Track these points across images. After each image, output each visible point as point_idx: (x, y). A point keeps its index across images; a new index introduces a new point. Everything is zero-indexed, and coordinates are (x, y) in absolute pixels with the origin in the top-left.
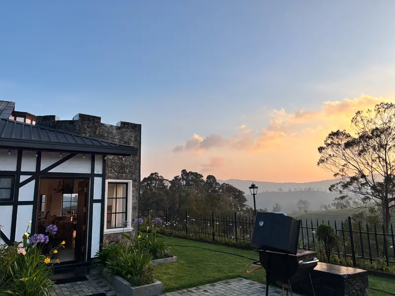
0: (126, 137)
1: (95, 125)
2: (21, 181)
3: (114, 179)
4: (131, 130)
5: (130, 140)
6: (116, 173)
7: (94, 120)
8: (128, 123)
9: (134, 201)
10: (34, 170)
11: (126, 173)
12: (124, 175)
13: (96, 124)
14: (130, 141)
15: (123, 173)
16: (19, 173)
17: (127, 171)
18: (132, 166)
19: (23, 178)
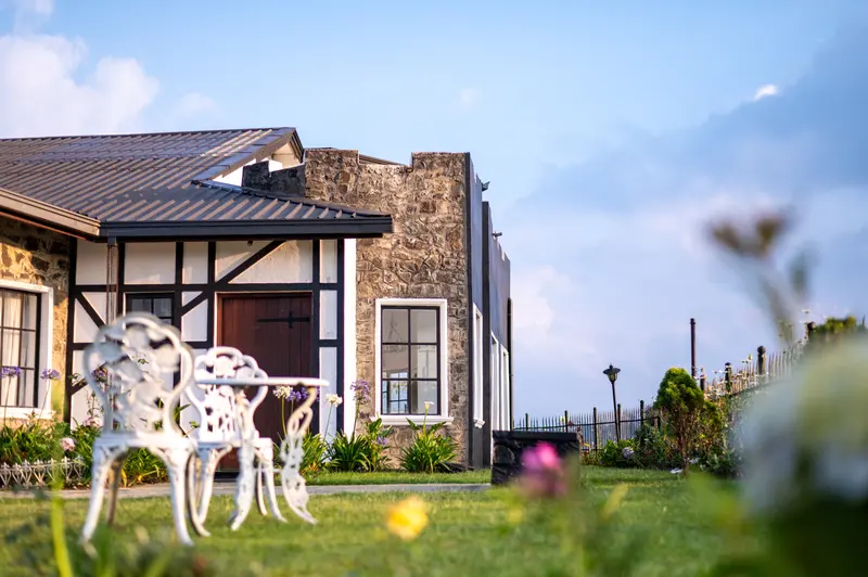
0: (427, 192)
1: (343, 172)
2: (184, 303)
3: (398, 296)
4: (441, 170)
5: (439, 196)
6: (401, 284)
7: (340, 160)
8: (431, 156)
9: (455, 351)
10: (204, 280)
11: (429, 282)
12: (425, 287)
13: (347, 170)
14: (438, 201)
15: (422, 280)
16: (179, 287)
17: (435, 276)
18: (448, 263)
19: (187, 297)
